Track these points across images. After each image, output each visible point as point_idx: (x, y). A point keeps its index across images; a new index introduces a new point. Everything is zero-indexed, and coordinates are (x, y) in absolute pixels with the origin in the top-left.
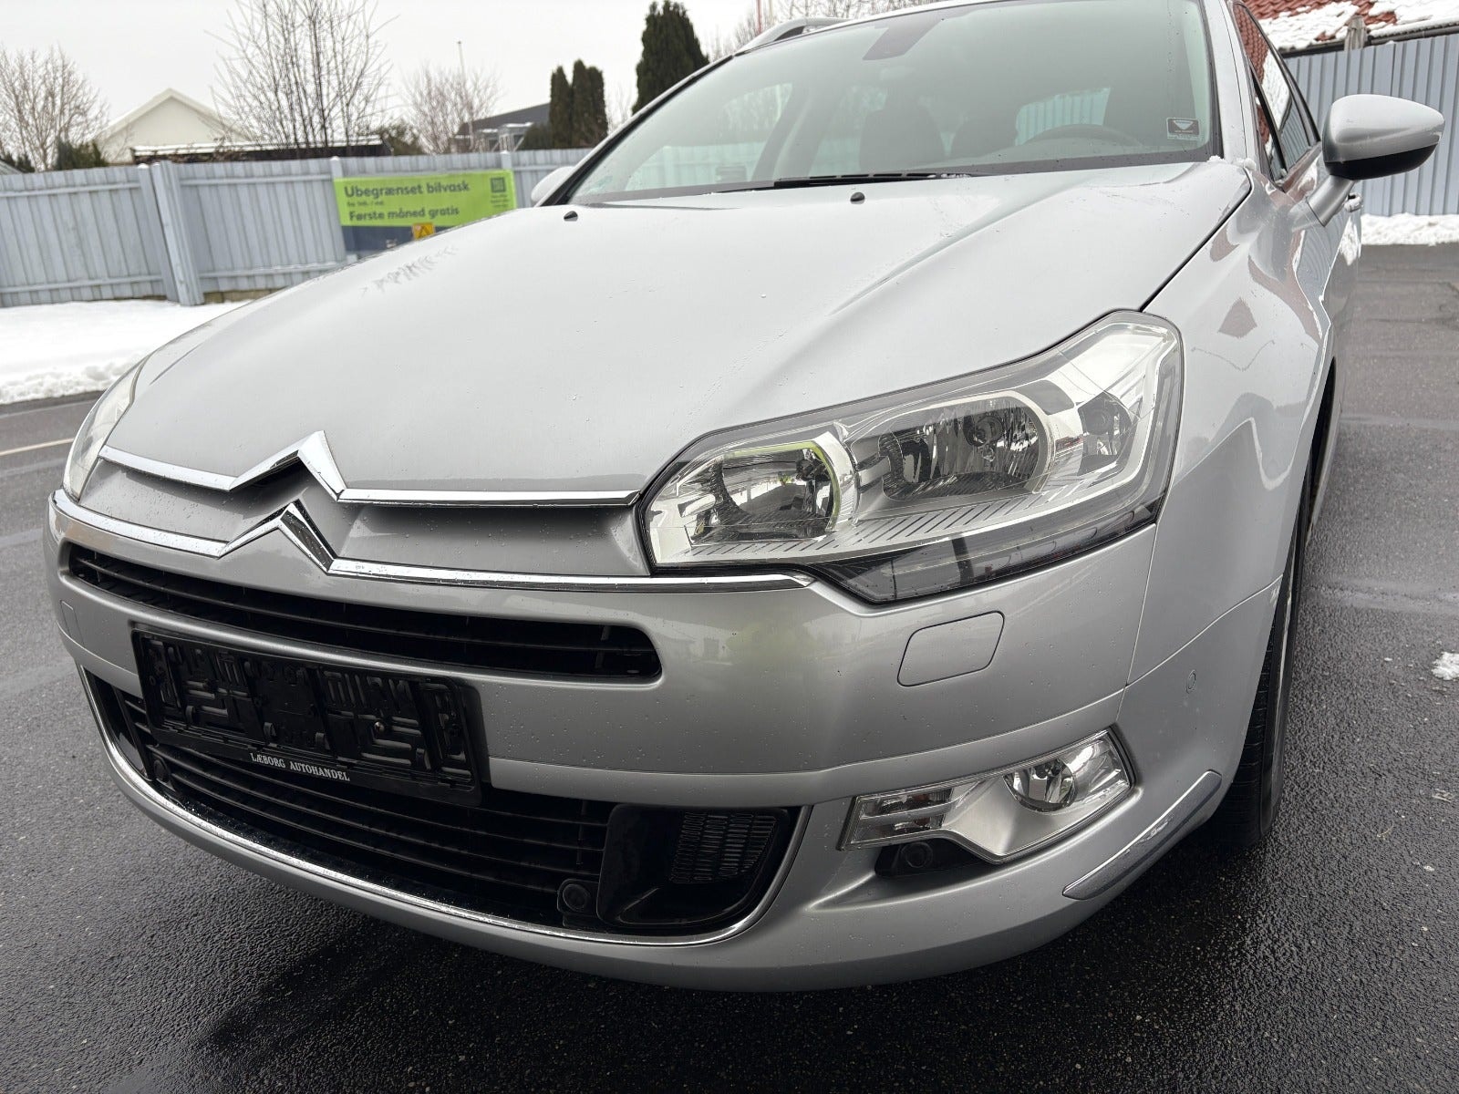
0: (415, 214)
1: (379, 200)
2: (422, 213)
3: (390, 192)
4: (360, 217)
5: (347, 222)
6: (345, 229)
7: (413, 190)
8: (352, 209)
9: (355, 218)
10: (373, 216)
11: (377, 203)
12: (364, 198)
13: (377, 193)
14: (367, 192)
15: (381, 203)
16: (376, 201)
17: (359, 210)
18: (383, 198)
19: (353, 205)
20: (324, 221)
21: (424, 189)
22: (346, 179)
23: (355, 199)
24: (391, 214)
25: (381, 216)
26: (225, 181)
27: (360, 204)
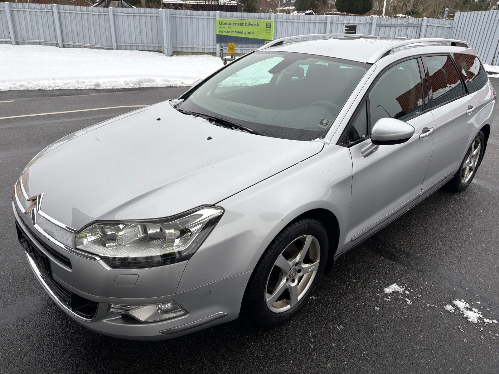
0: (240, 33)
1: (229, 27)
2: (242, 32)
3: (233, 24)
4: (222, 32)
5: (219, 33)
6: (217, 35)
7: (241, 24)
8: (220, 29)
9: (221, 32)
10: (227, 32)
11: (228, 28)
12: (225, 26)
13: (229, 24)
14: (226, 24)
15: (230, 28)
16: (228, 27)
17: (223, 29)
18: (231, 26)
19: (221, 28)
20: (211, 32)
21: (244, 24)
22: (220, 19)
23: (222, 26)
24: (233, 32)
25: (229, 32)
26: (184, 16)
27: (223, 27)
